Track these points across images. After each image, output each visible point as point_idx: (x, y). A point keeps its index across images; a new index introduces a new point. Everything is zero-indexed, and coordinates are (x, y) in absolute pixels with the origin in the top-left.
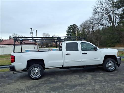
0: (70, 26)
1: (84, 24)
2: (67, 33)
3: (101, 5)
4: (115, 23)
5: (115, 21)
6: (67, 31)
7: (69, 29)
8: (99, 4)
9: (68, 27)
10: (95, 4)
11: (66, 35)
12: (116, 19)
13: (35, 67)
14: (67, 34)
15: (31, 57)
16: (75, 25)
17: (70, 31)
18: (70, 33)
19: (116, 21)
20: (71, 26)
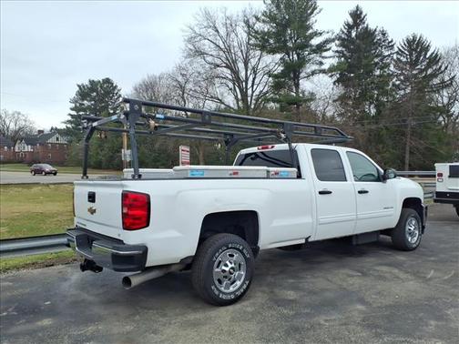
0: (86, 83)
1: (149, 86)
2: (72, 109)
3: (211, 31)
4: (249, 99)
5: (250, 92)
6: (74, 101)
7: (84, 93)
8: (205, 24)
9: (79, 86)
10: (193, 23)
11: (70, 118)
12: (255, 87)
13: (230, 246)
14: (74, 113)
15: (216, 200)
16: (107, 81)
17: (85, 102)
18: (84, 110)
19: (253, 92)
20: (92, 82)
